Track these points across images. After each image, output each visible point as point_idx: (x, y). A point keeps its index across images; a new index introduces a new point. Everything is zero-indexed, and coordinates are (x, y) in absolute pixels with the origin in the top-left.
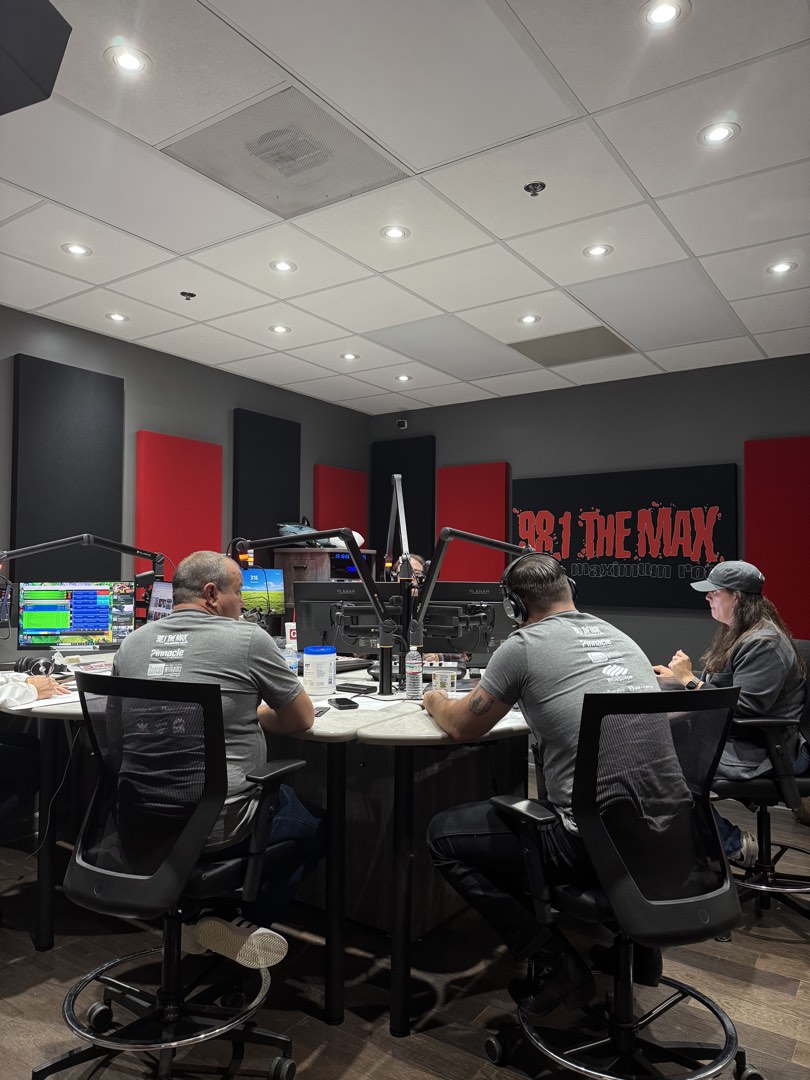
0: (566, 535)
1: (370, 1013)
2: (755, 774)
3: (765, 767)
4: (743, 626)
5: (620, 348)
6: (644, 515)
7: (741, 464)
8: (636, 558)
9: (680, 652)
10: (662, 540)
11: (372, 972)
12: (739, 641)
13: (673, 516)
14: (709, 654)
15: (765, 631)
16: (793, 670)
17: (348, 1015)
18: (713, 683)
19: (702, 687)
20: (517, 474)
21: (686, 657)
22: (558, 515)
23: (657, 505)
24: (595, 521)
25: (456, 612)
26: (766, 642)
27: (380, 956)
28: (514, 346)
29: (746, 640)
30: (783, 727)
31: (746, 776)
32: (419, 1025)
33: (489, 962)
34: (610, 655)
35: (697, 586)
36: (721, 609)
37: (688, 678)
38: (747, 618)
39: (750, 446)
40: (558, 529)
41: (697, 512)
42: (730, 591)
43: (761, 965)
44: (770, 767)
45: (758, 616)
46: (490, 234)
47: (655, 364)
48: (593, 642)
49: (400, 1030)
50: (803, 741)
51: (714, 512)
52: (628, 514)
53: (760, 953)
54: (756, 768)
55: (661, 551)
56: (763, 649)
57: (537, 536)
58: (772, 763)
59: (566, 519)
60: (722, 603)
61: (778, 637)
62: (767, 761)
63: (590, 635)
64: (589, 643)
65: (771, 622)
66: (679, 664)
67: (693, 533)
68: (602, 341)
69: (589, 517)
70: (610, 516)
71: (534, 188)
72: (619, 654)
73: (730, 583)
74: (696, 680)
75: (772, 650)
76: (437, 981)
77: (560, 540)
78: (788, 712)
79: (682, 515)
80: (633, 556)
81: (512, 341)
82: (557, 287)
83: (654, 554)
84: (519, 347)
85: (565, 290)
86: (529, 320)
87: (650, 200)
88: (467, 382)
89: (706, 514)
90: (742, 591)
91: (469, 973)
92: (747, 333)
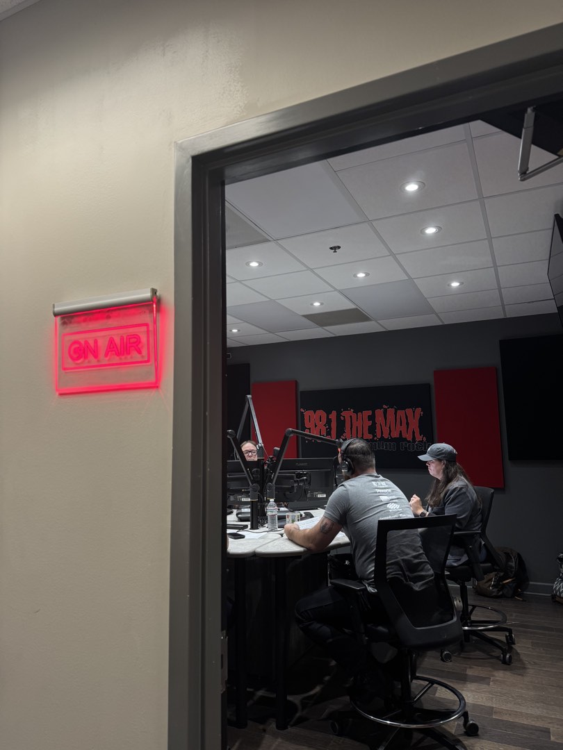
0: (334, 425)
1: (263, 721)
2: (460, 563)
3: (465, 558)
4: (448, 480)
5: (365, 319)
6: (379, 412)
7: (432, 383)
8: (375, 438)
9: (415, 496)
10: (390, 428)
11: (255, 698)
12: (447, 488)
13: (396, 414)
14: (430, 496)
15: (459, 483)
16: (476, 504)
17: (250, 723)
18: (434, 513)
19: (429, 515)
20: (302, 388)
21: (418, 499)
22: (328, 413)
23: (386, 407)
24: (351, 416)
25: (292, 478)
26: (461, 489)
27: (258, 689)
28: (306, 316)
29: (450, 488)
30: (472, 536)
31: (455, 564)
32: (292, 723)
33: (322, 686)
34: (391, 498)
35: (422, 458)
36: (435, 470)
37: (420, 511)
38: (450, 475)
39: (438, 374)
40: (329, 421)
41: (409, 411)
42: (440, 460)
43: (469, 672)
44: (467, 559)
45: (456, 473)
46: (306, 266)
47: (382, 326)
48: (382, 491)
49: (283, 726)
50: (483, 543)
51: (419, 411)
52: (370, 413)
53: (468, 666)
54: (460, 560)
55: (390, 434)
56: (460, 492)
57: (316, 426)
58: (468, 556)
59: (333, 415)
60: (436, 467)
61: (467, 485)
62: (466, 555)
63: (381, 487)
64: (380, 491)
65: (463, 478)
66: (415, 503)
67: (408, 424)
68: (356, 315)
69: (347, 414)
70: (359, 414)
71: (334, 249)
72: (394, 497)
73: (439, 456)
74: (425, 512)
75: (465, 493)
76: (295, 699)
77: (330, 428)
78: (475, 527)
79: (401, 413)
80: (373, 437)
81: (305, 314)
82: (336, 290)
83: (386, 436)
84: (309, 317)
85: (341, 292)
86: (317, 304)
87: (393, 255)
88: (273, 333)
89: (414, 412)
90: (447, 460)
91: (312, 693)
92: (433, 312)
